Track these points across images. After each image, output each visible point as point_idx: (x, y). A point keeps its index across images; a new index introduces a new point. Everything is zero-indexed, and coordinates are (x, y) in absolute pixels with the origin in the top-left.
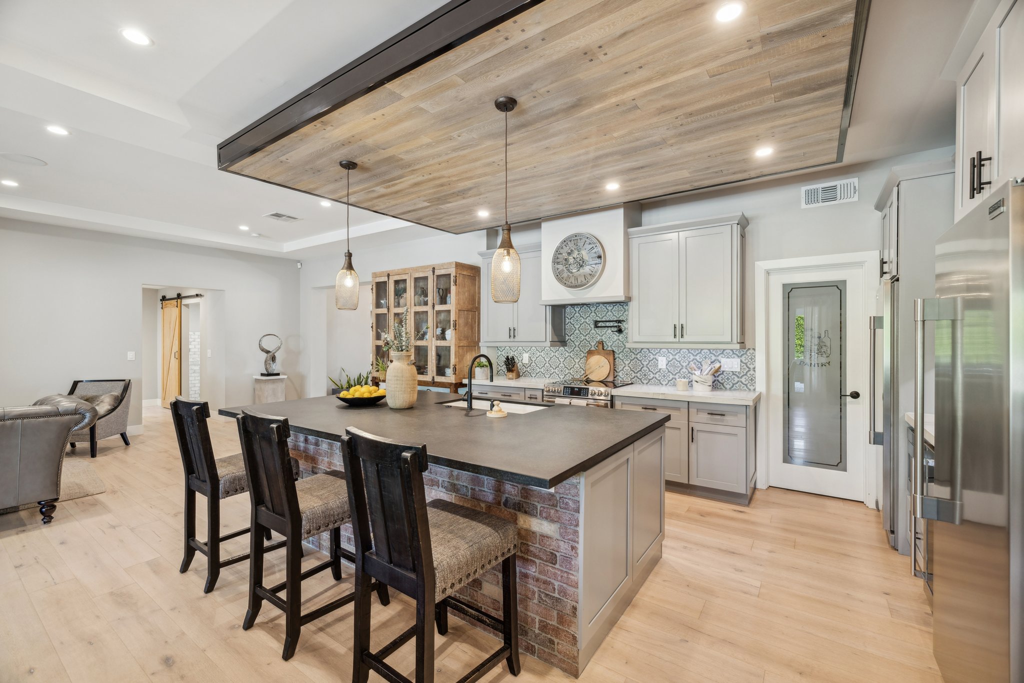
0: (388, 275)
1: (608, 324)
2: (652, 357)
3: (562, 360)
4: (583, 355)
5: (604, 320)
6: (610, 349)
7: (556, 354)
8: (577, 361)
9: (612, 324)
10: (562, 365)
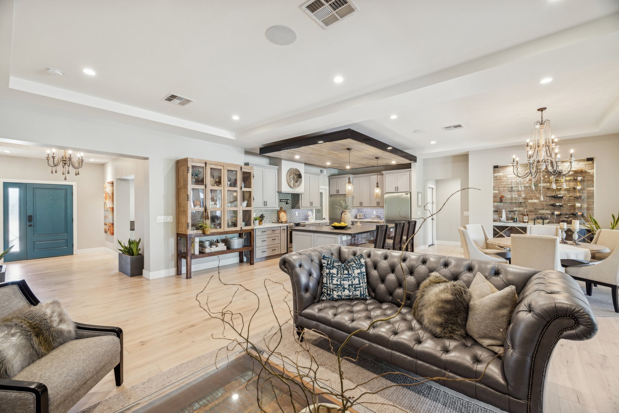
0: (206, 163)
1: (283, 201)
2: (294, 212)
3: (269, 215)
4: (276, 212)
5: (282, 199)
6: (284, 210)
7: (267, 213)
8: (274, 215)
9: (284, 201)
10: (269, 217)
